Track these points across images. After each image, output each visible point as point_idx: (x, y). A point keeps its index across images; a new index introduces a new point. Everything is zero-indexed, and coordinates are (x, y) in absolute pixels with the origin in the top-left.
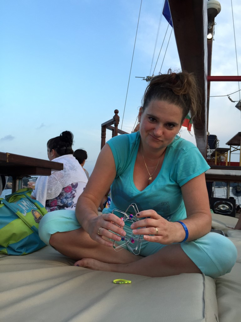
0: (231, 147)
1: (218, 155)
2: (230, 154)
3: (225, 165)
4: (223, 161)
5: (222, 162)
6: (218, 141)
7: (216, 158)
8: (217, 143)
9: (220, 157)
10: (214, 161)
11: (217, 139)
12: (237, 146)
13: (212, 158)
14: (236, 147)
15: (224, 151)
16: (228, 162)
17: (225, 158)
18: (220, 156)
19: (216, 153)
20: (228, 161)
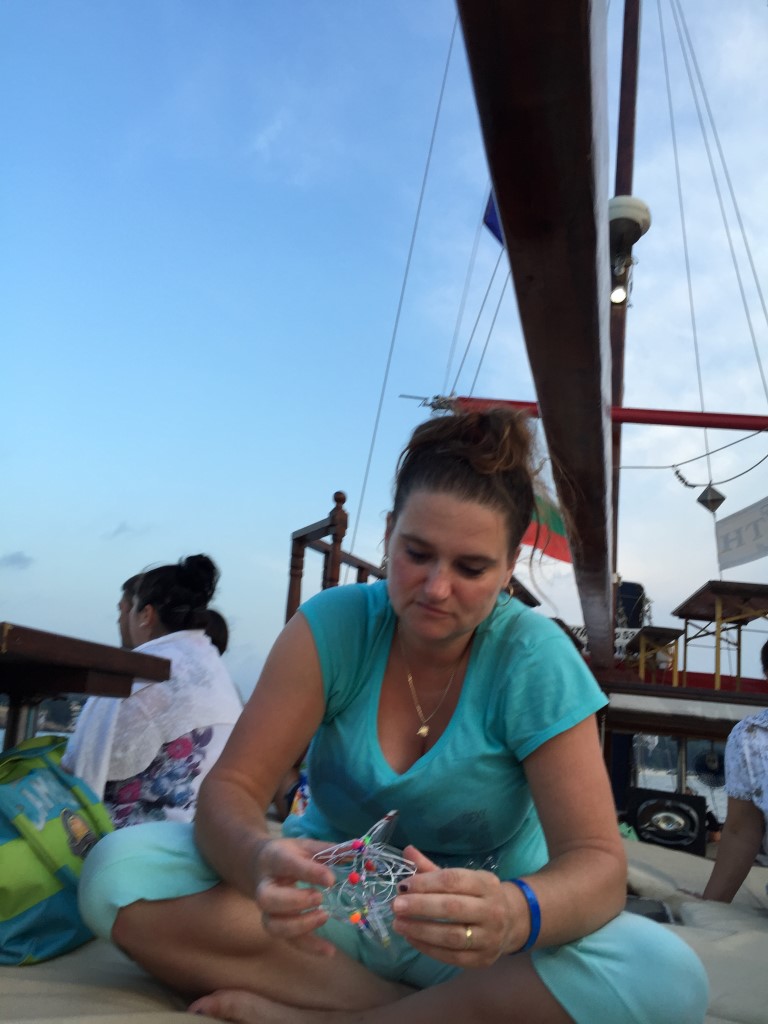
0: (687, 624)
1: (649, 648)
2: (686, 646)
3: (671, 683)
4: (663, 666)
5: (663, 670)
6: (648, 601)
7: (642, 656)
8: (646, 608)
9: (655, 655)
10: (635, 665)
11: (644, 596)
12: (707, 623)
13: (631, 658)
14: (702, 624)
15: (665, 637)
16: (681, 673)
17: (671, 660)
18: (653, 651)
19: (643, 642)
20: (680, 668)
